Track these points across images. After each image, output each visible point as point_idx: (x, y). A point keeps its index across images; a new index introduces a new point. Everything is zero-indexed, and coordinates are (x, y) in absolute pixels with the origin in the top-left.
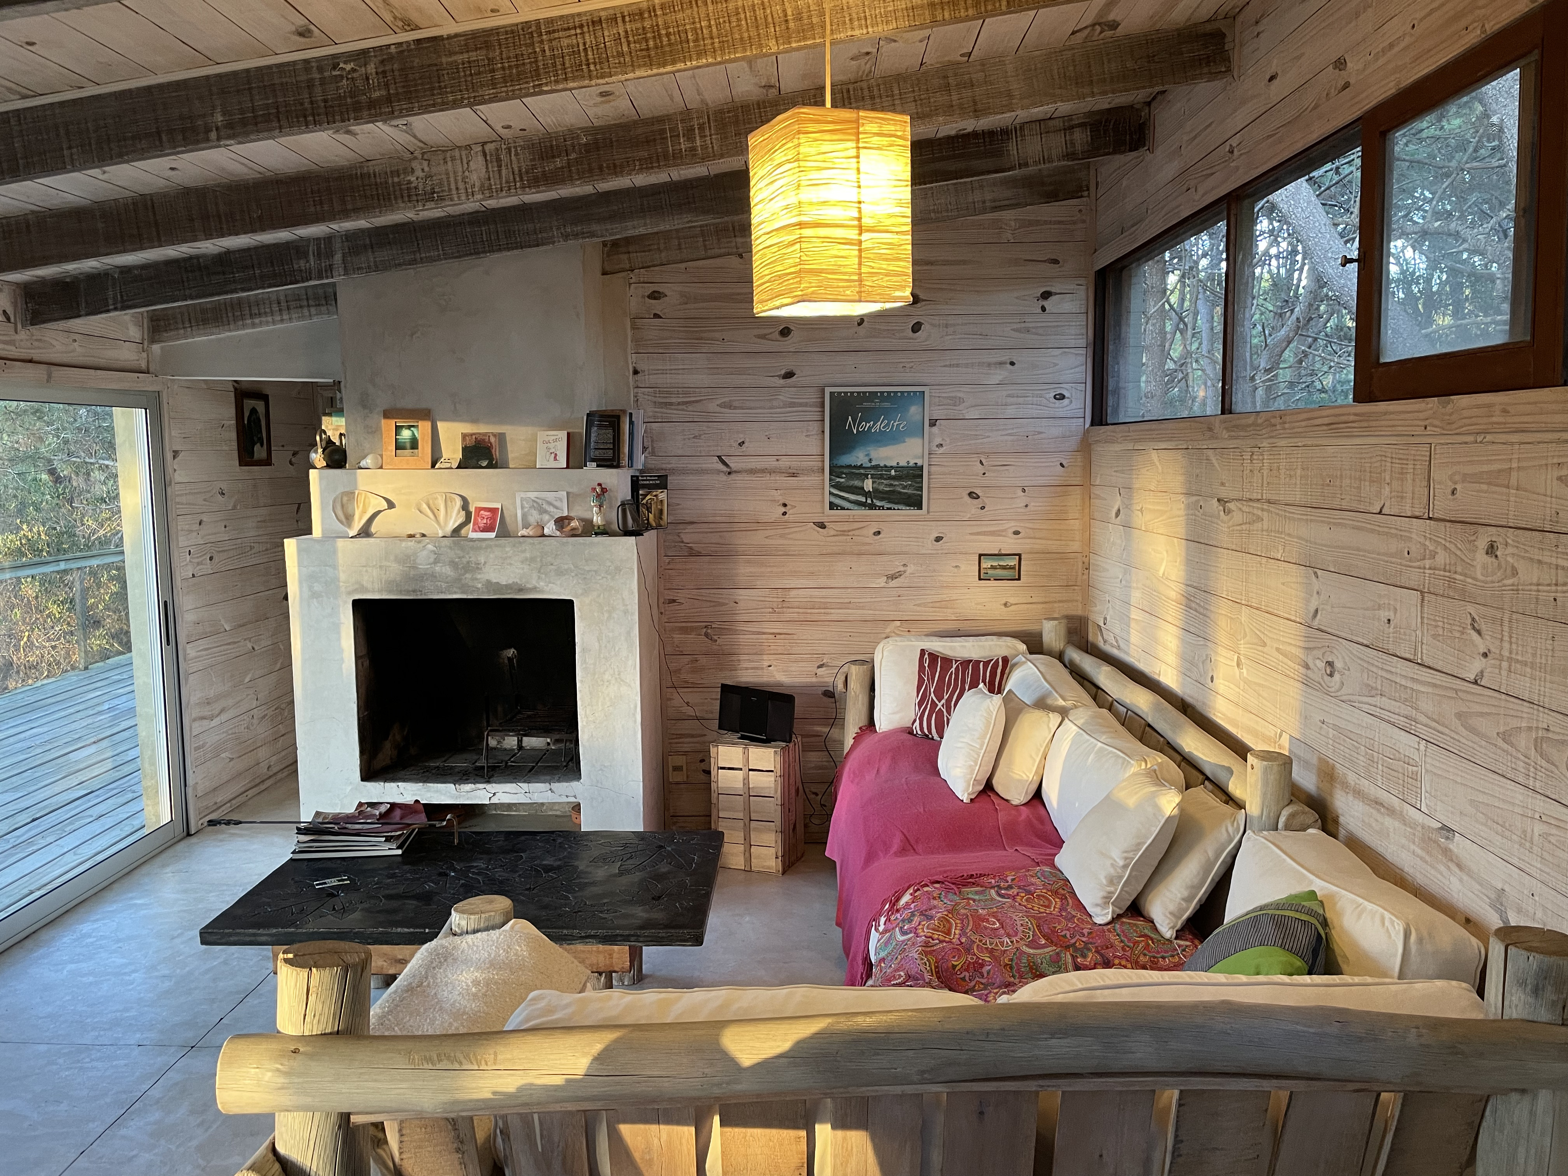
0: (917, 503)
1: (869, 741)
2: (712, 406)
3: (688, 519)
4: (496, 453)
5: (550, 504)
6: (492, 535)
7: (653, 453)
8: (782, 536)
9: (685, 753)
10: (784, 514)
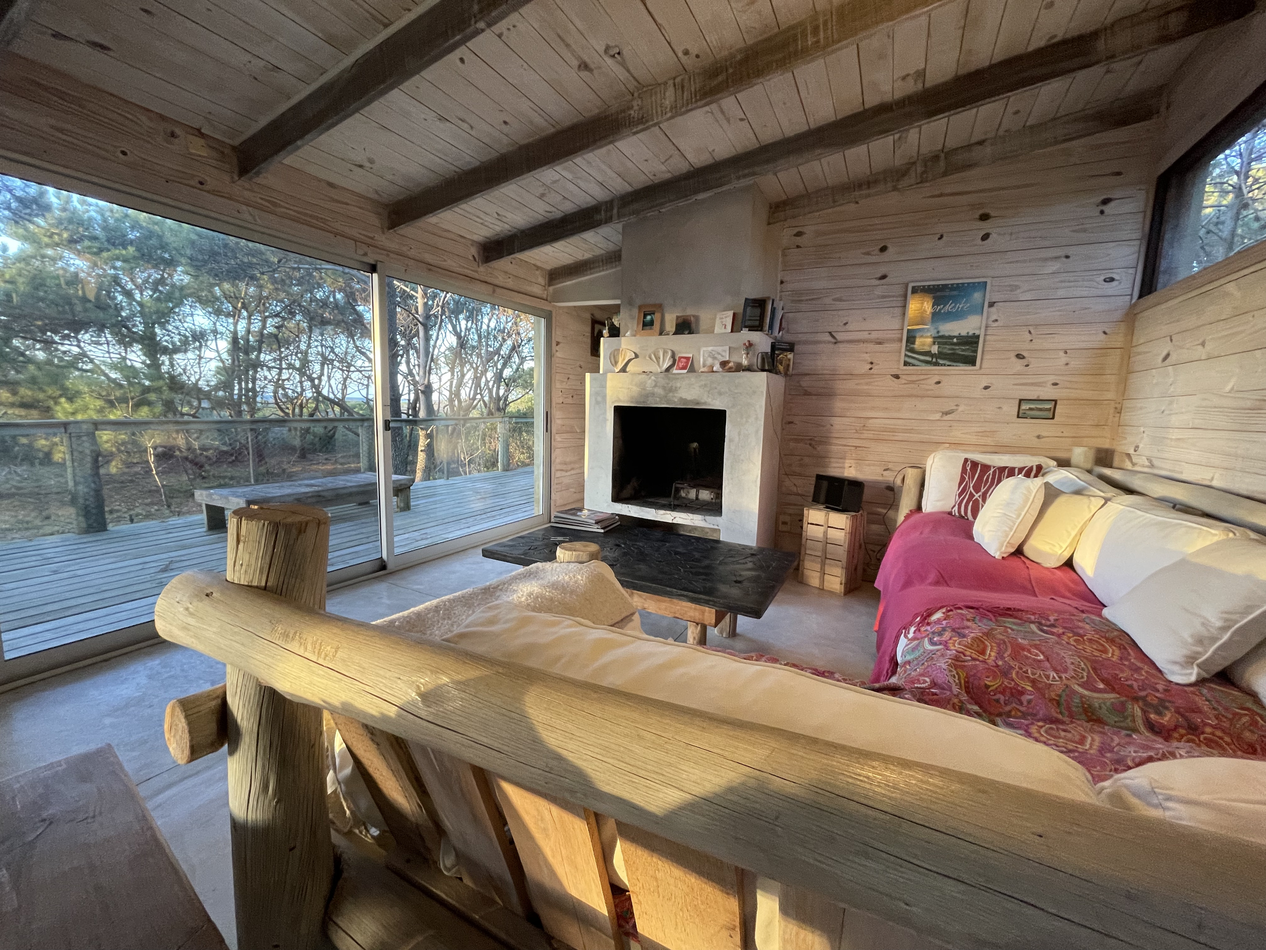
0: (971, 361)
1: (917, 516)
2: (828, 301)
3: (807, 372)
4: (693, 326)
5: (719, 354)
6: (685, 371)
7: (788, 332)
8: (867, 384)
9: (790, 515)
10: (871, 369)
